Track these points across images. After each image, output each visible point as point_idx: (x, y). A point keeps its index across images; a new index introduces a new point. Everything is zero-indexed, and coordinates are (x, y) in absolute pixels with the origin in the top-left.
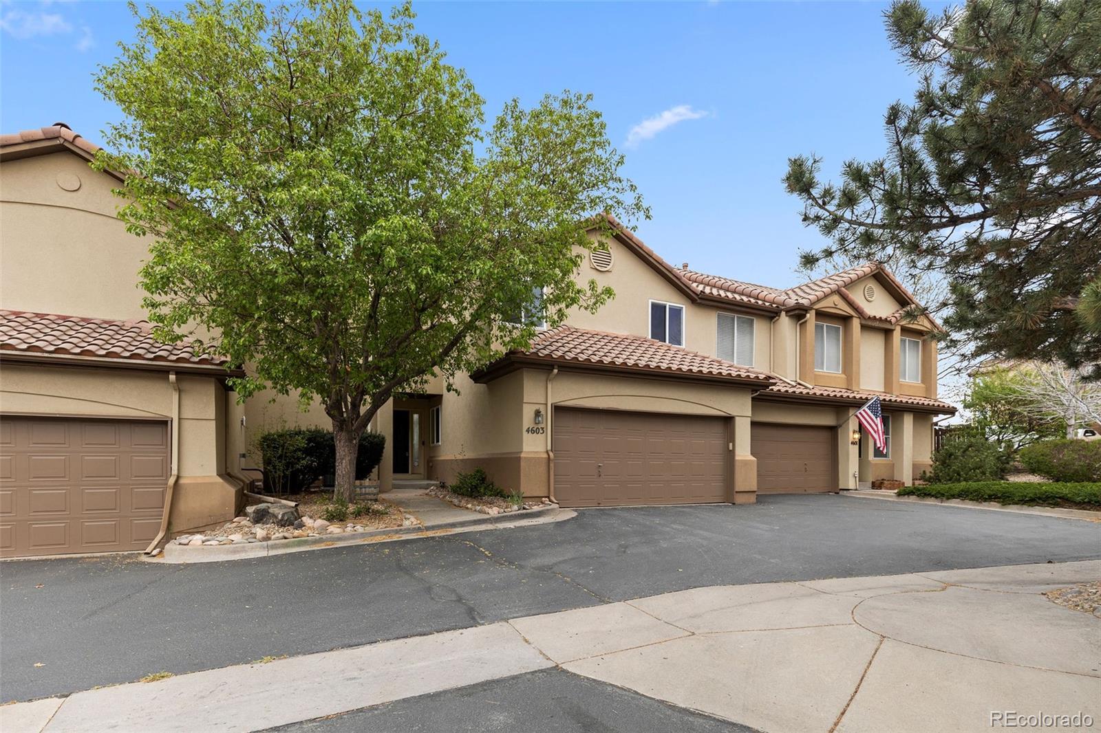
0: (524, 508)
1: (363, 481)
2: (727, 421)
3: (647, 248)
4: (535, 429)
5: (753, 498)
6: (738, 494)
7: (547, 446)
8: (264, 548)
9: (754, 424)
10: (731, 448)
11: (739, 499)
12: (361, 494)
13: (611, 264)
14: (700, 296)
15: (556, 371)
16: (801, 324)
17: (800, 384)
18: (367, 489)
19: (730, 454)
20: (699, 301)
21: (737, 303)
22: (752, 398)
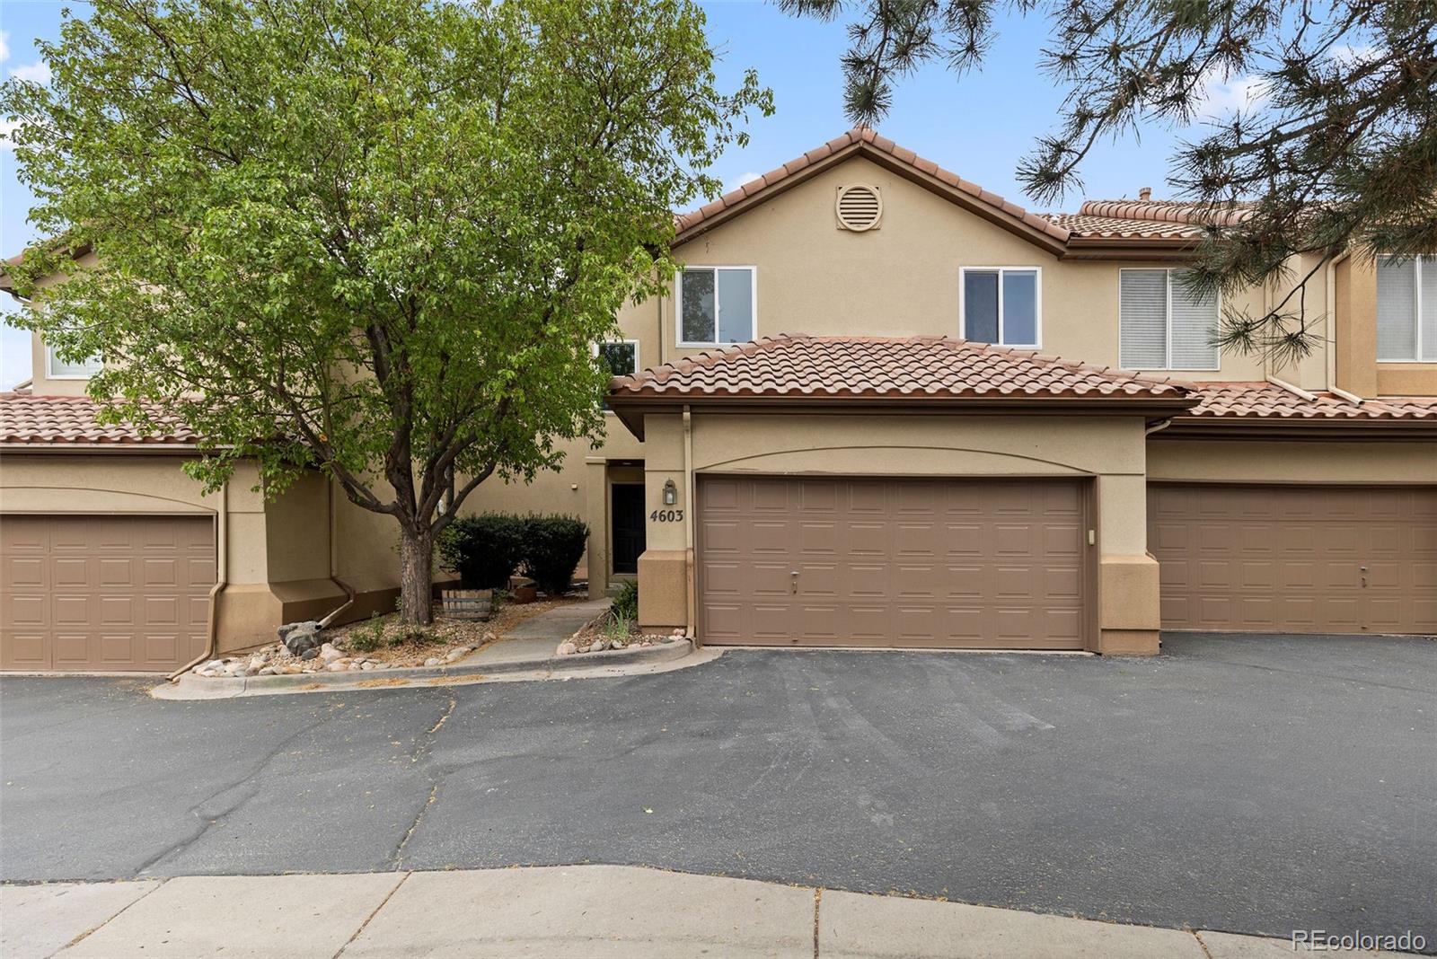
0: (612, 647)
1: (458, 593)
2: (1085, 485)
3: (947, 173)
4: (666, 514)
5: (1153, 643)
6: (1108, 636)
7: (686, 542)
8: (242, 686)
9: (1152, 486)
10: (1092, 541)
11: (1109, 645)
12: (456, 611)
13: (878, 217)
14: (1068, 245)
15: (687, 415)
16: (1337, 265)
17: (1334, 396)
18: (464, 604)
19: (1089, 554)
20: (1068, 253)
21: (1165, 245)
22: (1149, 437)
